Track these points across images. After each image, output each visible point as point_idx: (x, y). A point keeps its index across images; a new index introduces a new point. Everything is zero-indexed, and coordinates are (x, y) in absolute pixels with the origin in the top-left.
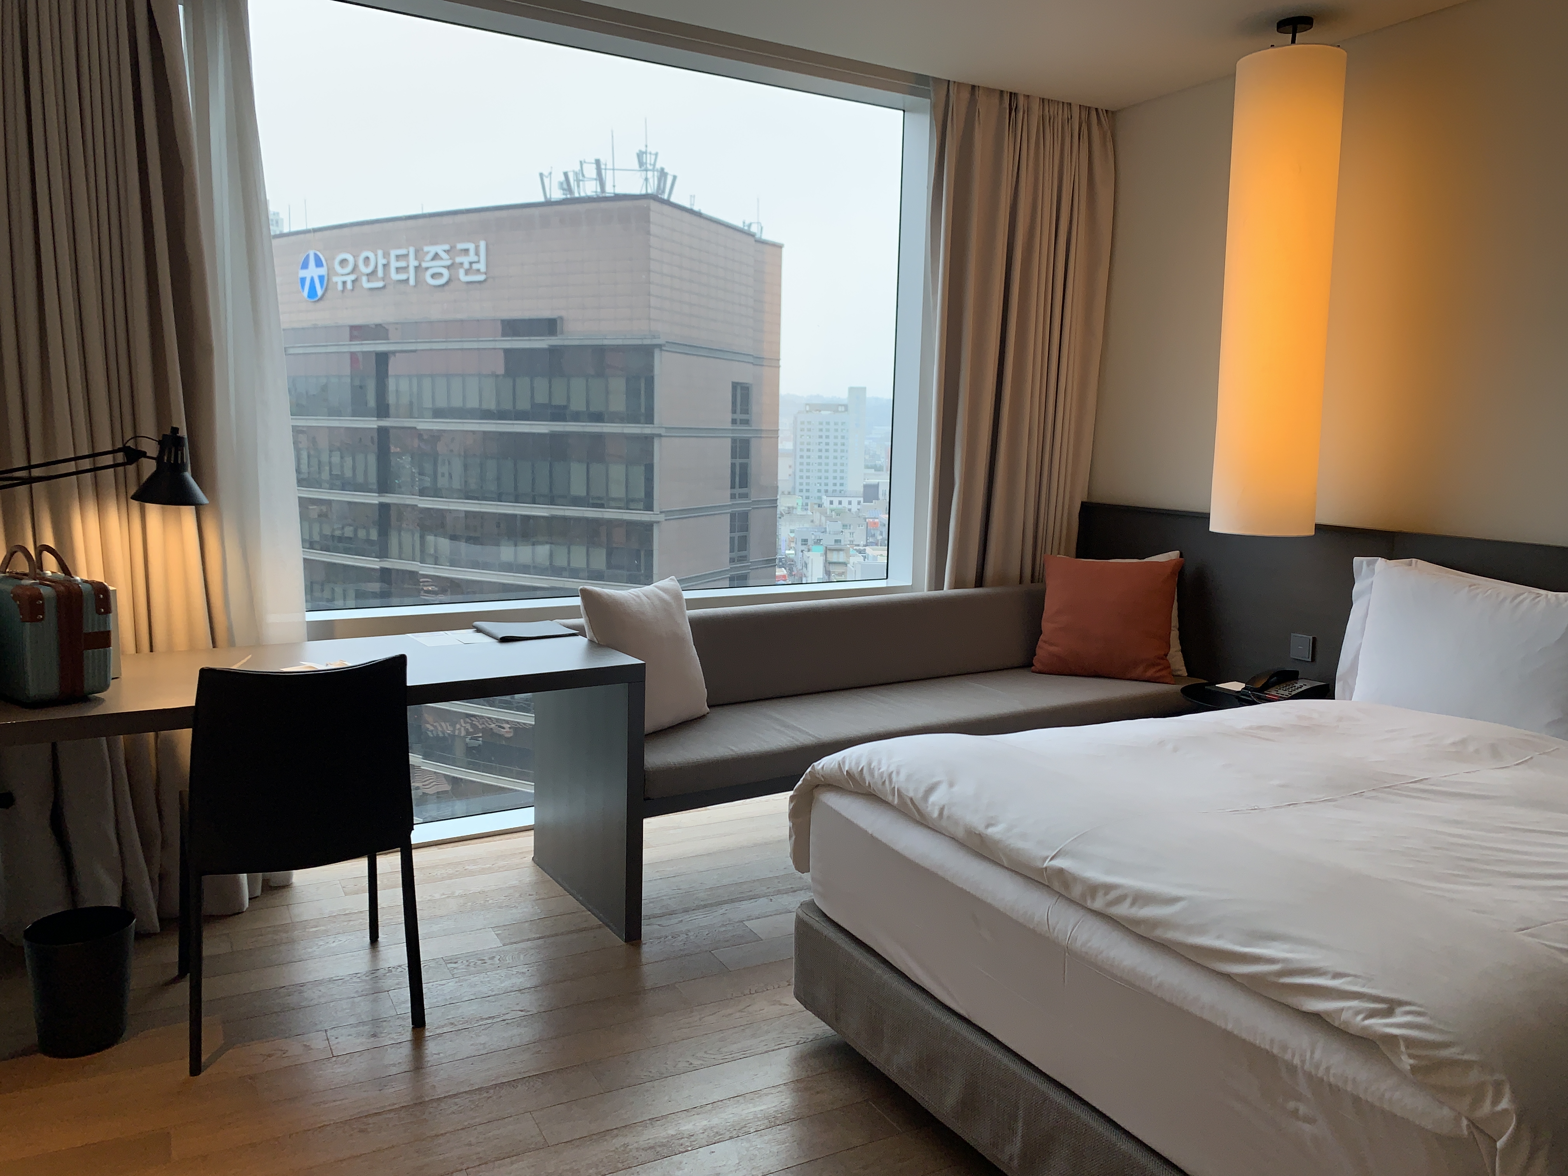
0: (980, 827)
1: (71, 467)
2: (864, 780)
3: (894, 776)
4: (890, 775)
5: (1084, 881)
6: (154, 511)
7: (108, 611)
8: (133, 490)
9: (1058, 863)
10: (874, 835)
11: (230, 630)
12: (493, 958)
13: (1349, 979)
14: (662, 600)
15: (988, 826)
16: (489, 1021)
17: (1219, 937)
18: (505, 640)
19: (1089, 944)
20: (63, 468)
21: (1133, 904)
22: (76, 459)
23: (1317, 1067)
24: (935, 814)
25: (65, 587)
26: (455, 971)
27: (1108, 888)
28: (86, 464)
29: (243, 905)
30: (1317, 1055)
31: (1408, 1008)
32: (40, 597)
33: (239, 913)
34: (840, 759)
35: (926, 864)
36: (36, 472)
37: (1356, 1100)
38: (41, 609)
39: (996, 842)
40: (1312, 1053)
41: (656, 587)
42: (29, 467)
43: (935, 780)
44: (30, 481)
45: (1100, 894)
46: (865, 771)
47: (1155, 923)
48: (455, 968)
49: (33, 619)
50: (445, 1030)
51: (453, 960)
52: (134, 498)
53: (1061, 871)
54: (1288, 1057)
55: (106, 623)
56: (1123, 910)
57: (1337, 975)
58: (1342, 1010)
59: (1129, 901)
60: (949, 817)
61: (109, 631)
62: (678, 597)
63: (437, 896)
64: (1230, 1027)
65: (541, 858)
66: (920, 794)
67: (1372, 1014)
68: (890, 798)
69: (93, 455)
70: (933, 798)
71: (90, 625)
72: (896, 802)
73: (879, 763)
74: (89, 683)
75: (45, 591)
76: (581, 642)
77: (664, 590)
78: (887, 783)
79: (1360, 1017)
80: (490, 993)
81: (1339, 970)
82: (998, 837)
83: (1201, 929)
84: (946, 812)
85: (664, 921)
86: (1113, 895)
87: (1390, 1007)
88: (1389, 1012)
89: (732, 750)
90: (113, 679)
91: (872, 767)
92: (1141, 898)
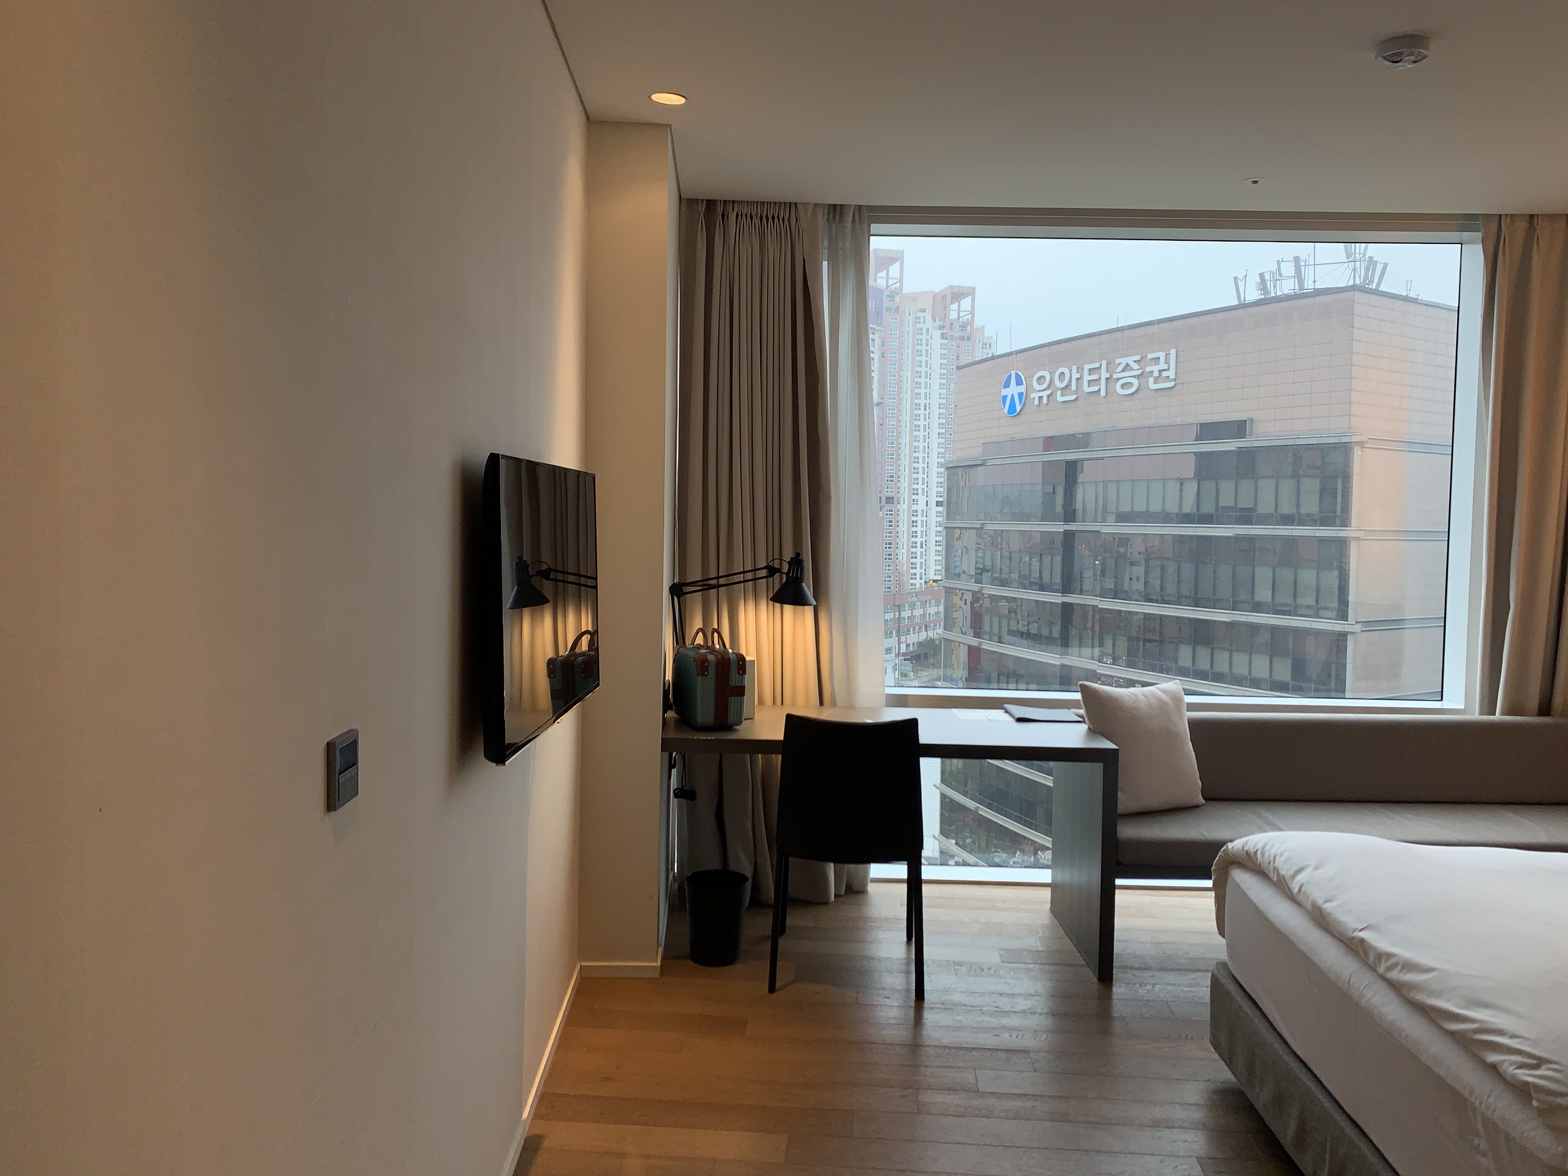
0: (1320, 902)
1: (741, 578)
2: (1257, 859)
3: (1277, 857)
4: (1275, 857)
5: (1375, 949)
6: (788, 608)
7: (744, 673)
8: (771, 595)
9: (1362, 934)
10: (1257, 904)
11: (833, 695)
12: (989, 969)
13: (1518, 1040)
14: (1160, 701)
15: (1326, 902)
16: (970, 1008)
17: (1448, 1000)
18: (1020, 720)
19: (1370, 1002)
20: (737, 578)
21: (1401, 971)
22: (744, 572)
23: (1488, 1108)
24: (1296, 890)
25: (721, 655)
26: (959, 971)
27: (1389, 956)
28: (750, 576)
29: (829, 897)
30: (1492, 1099)
31: (1552, 1066)
32: (707, 661)
33: (826, 903)
34: (1245, 841)
35: (1283, 930)
36: (722, 581)
37: (1507, 1135)
38: (707, 669)
39: (1329, 914)
40: (1489, 1097)
41: (1157, 688)
42: (718, 578)
43: (1306, 863)
44: (718, 586)
45: (1383, 960)
46: (1259, 850)
47: (1411, 986)
48: (959, 969)
49: (703, 675)
50: (937, 1006)
51: (960, 964)
52: (771, 600)
53: (1362, 940)
54: (1473, 1099)
55: (743, 680)
56: (1394, 975)
57: (1513, 1036)
58: (1503, 1062)
59: (1399, 968)
60: (1304, 894)
61: (745, 686)
62: (1177, 700)
63: (966, 920)
64: (1442, 1074)
65: (1056, 909)
66: (1291, 873)
67: (1522, 1066)
68: (1271, 875)
69: (755, 570)
70: (1300, 878)
71: (734, 681)
72: (1275, 879)
73: (1272, 846)
74: (731, 719)
75: (711, 658)
76: (1084, 727)
77: (1164, 691)
78: (1272, 863)
79: (1512, 1068)
80: (978, 991)
81: (1517, 1033)
82: (1330, 910)
83: (1438, 994)
84: (1303, 889)
85: (1138, 973)
86: (1391, 961)
87: (1540, 1062)
88: (1537, 1067)
89: (1204, 836)
90: (745, 719)
91: (1265, 849)
92: (1409, 966)
